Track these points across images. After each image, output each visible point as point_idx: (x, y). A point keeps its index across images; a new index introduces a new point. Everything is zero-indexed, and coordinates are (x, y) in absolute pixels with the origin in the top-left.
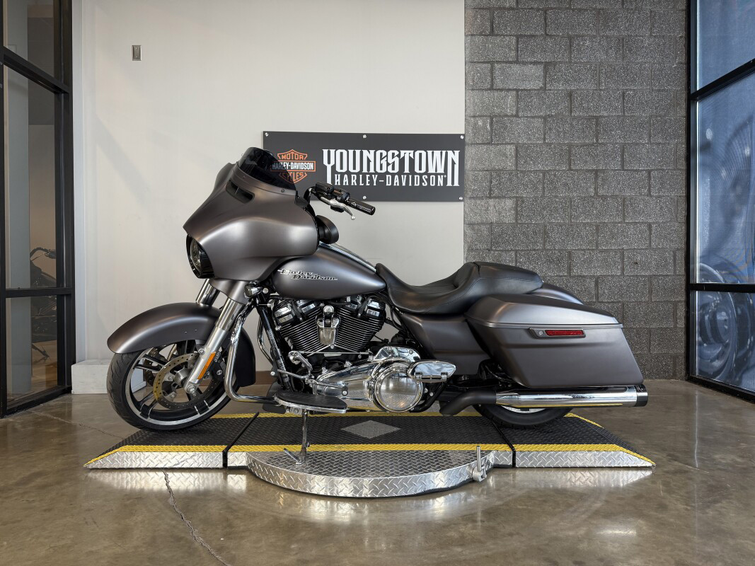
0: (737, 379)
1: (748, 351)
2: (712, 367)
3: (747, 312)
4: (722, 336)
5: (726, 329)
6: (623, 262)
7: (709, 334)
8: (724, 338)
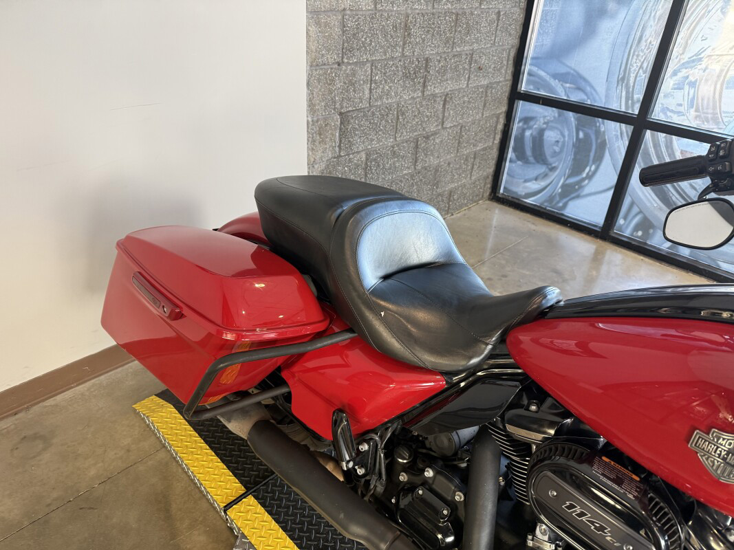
0: (561, 204)
1: (583, 179)
2: (526, 188)
3: (593, 137)
4: (548, 157)
5: (555, 152)
6: (471, 68)
7: (529, 152)
8: (550, 160)
